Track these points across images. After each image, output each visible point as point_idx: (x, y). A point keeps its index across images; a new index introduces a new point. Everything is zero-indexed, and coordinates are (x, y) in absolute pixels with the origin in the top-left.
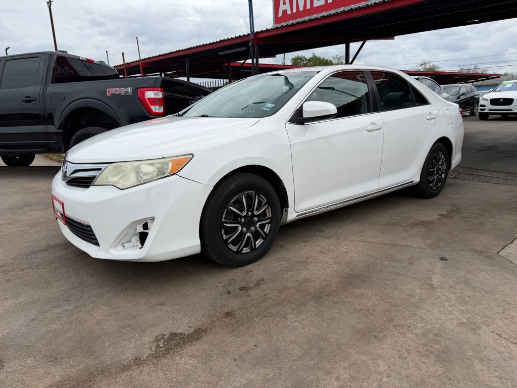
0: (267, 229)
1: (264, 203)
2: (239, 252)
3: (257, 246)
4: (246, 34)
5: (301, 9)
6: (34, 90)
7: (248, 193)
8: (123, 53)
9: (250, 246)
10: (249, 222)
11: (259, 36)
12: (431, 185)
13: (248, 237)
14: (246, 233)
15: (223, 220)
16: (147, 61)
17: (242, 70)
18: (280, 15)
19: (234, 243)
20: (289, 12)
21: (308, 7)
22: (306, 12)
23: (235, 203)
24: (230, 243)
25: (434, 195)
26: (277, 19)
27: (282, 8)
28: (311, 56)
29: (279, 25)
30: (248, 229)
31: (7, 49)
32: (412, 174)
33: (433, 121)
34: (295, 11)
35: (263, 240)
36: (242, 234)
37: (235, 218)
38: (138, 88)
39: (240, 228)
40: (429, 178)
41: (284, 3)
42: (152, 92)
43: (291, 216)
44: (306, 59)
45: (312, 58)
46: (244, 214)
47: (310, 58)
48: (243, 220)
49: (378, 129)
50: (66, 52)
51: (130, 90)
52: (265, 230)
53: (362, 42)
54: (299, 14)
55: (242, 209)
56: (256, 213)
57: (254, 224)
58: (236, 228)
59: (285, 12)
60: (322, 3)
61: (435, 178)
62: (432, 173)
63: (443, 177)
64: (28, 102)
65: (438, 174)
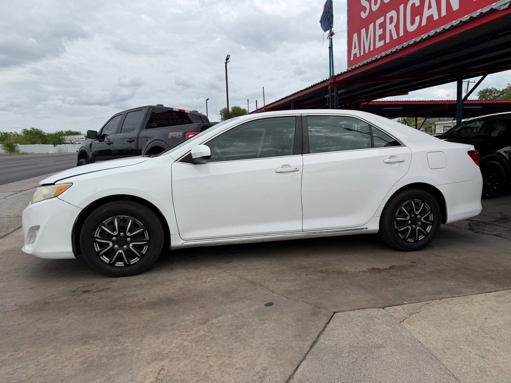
1: (139, 226)
2: (111, 265)
3: (132, 264)
5: (367, 51)
6: (133, 134)
8: (256, 101)
9: (123, 262)
11: (337, 79)
14: (118, 250)
18: (352, 59)
20: (358, 55)
21: (372, 49)
22: (371, 53)
24: (103, 254)
26: (350, 63)
27: (354, 51)
29: (354, 67)
30: (120, 246)
31: (207, 100)
33: (397, 164)
34: (362, 54)
35: (139, 259)
36: (113, 250)
37: (108, 236)
38: (185, 132)
39: (111, 245)
41: (355, 48)
43: (176, 242)
46: (116, 233)
48: (114, 238)
49: (293, 171)
50: (162, 105)
51: (181, 134)
54: (366, 56)
55: (113, 230)
56: (128, 234)
57: (127, 243)
58: (107, 244)
59: (355, 55)
60: (382, 43)
61: (408, 228)
62: (405, 223)
63: (429, 229)
64: (130, 142)
65: (416, 225)
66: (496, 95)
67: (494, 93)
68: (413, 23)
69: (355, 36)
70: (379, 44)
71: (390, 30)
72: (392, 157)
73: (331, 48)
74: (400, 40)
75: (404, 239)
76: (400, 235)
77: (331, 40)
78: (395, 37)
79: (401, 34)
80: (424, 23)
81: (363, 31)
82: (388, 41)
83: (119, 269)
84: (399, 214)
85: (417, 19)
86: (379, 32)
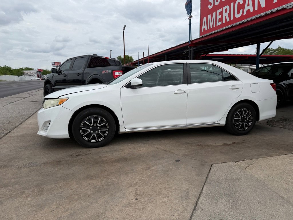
1: (104, 121)
2: (89, 141)
3: (99, 141)
4: (188, 41)
5: (211, 27)
6: (80, 71)
7: (95, 116)
8: (143, 53)
9: (95, 140)
10: (94, 129)
11: (194, 42)
18: (202, 31)
19: (86, 136)
20: (206, 29)
21: (214, 26)
22: (213, 29)
26: (201, 33)
27: (203, 27)
28: (277, 48)
29: (203, 36)
30: (94, 132)
31: (110, 51)
33: (236, 90)
34: (208, 28)
35: (103, 139)
36: (90, 134)
37: (87, 126)
38: (113, 71)
39: (89, 131)
41: (204, 25)
42: (117, 72)
43: (122, 130)
44: (273, 50)
48: (91, 127)
52: (105, 135)
54: (210, 30)
55: (90, 123)
56: (98, 125)
57: (97, 130)
58: (87, 131)
59: (204, 29)
60: (220, 23)
61: (240, 123)
62: (238, 121)
63: (250, 124)
64: (78, 75)
65: (244, 121)
66: (272, 52)
67: (271, 51)
68: (238, 13)
69: (205, 18)
70: (219, 24)
71: (225, 16)
72: (233, 86)
73: (190, 24)
74: (231, 22)
75: (238, 129)
76: (235, 127)
77: (190, 20)
78: (228, 20)
79: (232, 19)
80: (245, 13)
81: (209, 16)
82: (224, 22)
83: (93, 144)
84: (236, 116)
85: (241, 11)
86: (219, 17)
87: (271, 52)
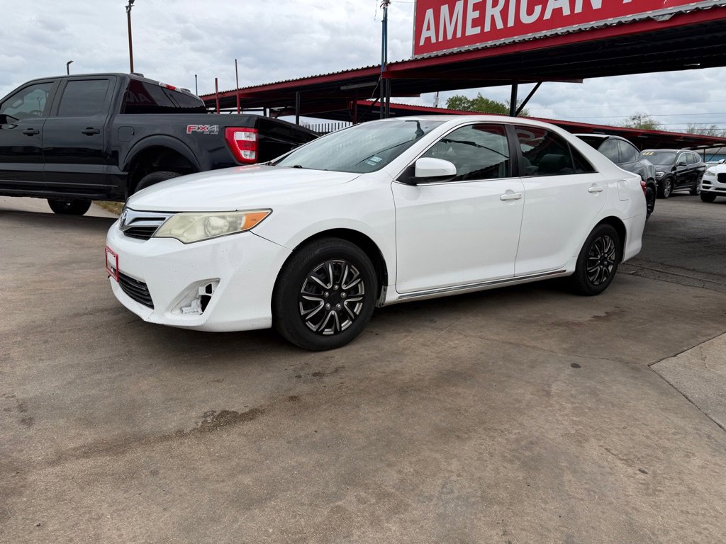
0: (357, 309)
1: (355, 276)
2: (319, 333)
3: (343, 329)
4: (376, 65)
5: (450, 37)
6: (97, 120)
7: (337, 262)
8: (216, 79)
9: (333, 328)
10: (334, 298)
11: (393, 69)
12: (591, 279)
13: (332, 316)
14: (330, 311)
15: (302, 291)
16: (246, 92)
17: (373, 112)
18: (422, 43)
19: (314, 320)
20: (433, 40)
21: (459, 35)
22: (455, 41)
23: (319, 272)
24: (310, 320)
25: (597, 292)
26: (417, 49)
27: (425, 34)
28: (476, 97)
29: (419, 57)
30: (333, 305)
31: (69, 63)
32: (565, 261)
33: (598, 194)
34: (441, 39)
35: (351, 322)
36: (324, 312)
37: (318, 290)
38: (225, 127)
39: (322, 304)
40: (588, 269)
41: (428, 29)
42: (243, 133)
43: (391, 296)
44: (468, 101)
45: (477, 100)
46: (329, 286)
47: (474, 100)
48: (327, 294)
49: (516, 199)
50: (142, 75)
51: (216, 128)
52: (355, 311)
53: (536, 84)
54: (447, 43)
55: (326, 281)
56: (344, 287)
57: (341, 300)
58: (318, 303)
59: (428, 39)
60: (477, 30)
61: (597, 269)
62: (595, 263)
63: (610, 269)
65: (603, 265)
66: (466, 106)
67: (464, 103)
68: (530, 12)
69: (430, 14)
70: (471, 31)
71: (493, 17)
72: (594, 184)
73: (385, 22)
74: (507, 32)
75: (592, 282)
76: (589, 277)
77: (386, 10)
78: (500, 25)
79: (511, 23)
80: (547, 16)
81: (445, 9)
82: (487, 28)
83: (328, 339)
84: (591, 252)
85: (538, 9)
86: (473, 15)
87: (464, 107)
